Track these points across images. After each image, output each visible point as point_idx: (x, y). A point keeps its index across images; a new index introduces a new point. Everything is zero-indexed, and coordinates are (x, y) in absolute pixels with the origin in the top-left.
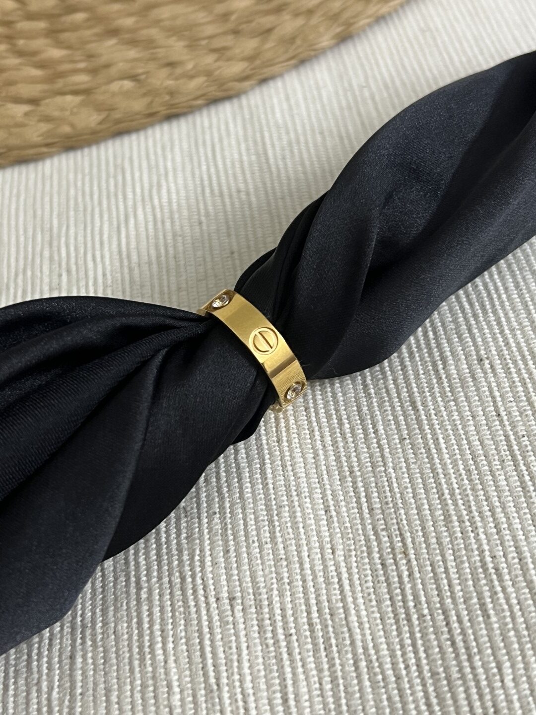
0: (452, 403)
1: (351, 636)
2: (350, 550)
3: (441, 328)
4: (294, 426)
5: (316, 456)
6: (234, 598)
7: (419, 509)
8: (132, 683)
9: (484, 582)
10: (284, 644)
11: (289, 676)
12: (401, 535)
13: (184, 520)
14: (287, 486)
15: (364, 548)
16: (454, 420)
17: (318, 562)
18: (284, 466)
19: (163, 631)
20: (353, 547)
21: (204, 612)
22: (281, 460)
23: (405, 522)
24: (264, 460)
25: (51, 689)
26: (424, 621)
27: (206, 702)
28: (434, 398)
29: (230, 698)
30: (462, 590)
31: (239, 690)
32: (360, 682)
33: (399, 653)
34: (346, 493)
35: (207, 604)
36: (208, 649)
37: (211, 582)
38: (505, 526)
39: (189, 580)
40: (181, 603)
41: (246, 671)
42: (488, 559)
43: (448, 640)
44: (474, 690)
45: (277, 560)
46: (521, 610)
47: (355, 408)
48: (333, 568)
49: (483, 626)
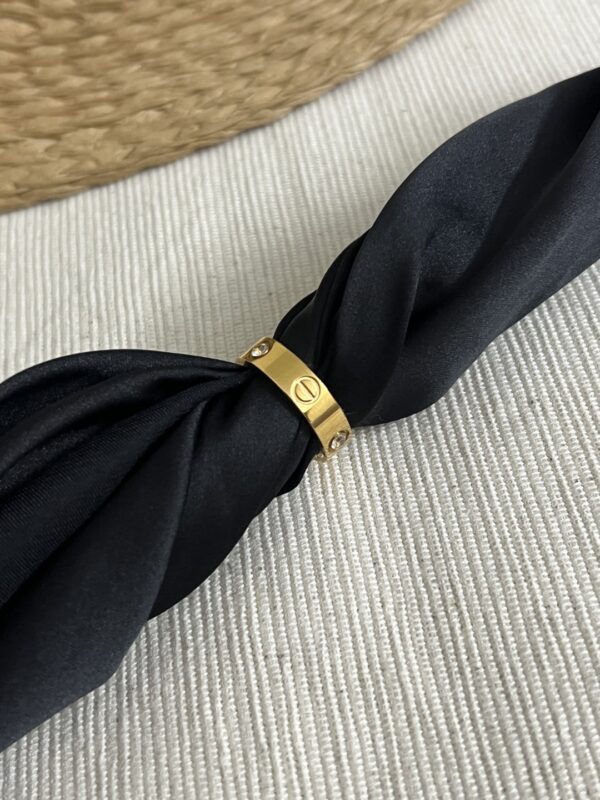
0: (503, 448)
1: (403, 691)
2: (400, 604)
3: (490, 370)
4: (340, 476)
5: (363, 506)
6: (283, 656)
7: (470, 559)
8: (181, 745)
9: (538, 632)
10: (334, 701)
11: (341, 733)
12: (452, 586)
13: (228, 577)
14: (334, 539)
15: (415, 601)
16: (505, 466)
17: (368, 616)
18: (330, 518)
19: (210, 691)
20: (403, 600)
21: (252, 670)
22: (327, 512)
23: (456, 573)
24: (309, 512)
25: (98, 753)
26: (478, 674)
27: (257, 762)
28: (484, 444)
29: (281, 757)
30: (515, 642)
31: (290, 749)
32: (413, 738)
33: (452, 707)
34: (394, 545)
35: (256, 662)
36: (258, 708)
37: (259, 639)
38: (559, 574)
39: (236, 638)
40: (228, 662)
41: (297, 729)
42: (542, 609)
43: (502, 692)
44: (530, 743)
45: (325, 615)
46: (576, 660)
47: (402, 456)
48: (383, 622)
49: (537, 677)
